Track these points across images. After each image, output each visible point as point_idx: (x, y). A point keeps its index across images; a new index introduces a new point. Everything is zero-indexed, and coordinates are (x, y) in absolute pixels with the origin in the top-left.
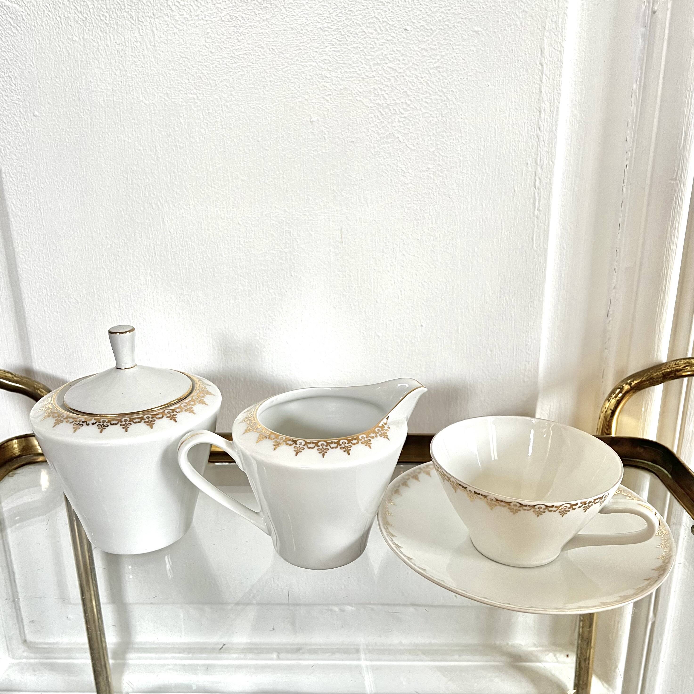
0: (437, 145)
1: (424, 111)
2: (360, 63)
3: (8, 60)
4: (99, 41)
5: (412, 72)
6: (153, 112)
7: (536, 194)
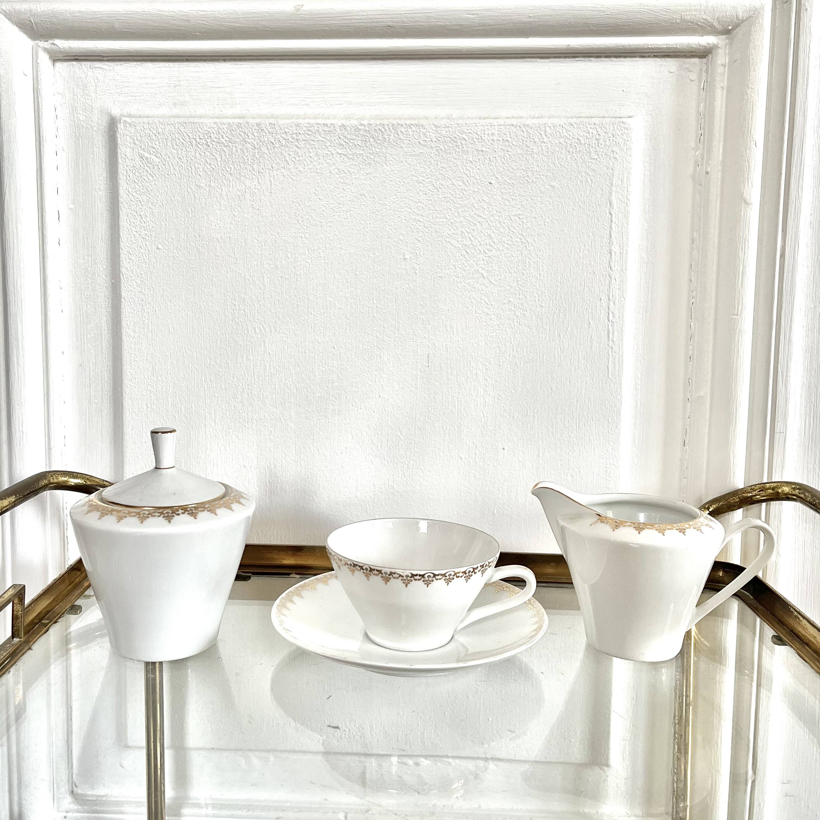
0: (517, 281)
1: (506, 251)
2: (449, 210)
3: (142, 201)
4: (223, 187)
5: (496, 218)
6: (264, 247)
7: (610, 326)
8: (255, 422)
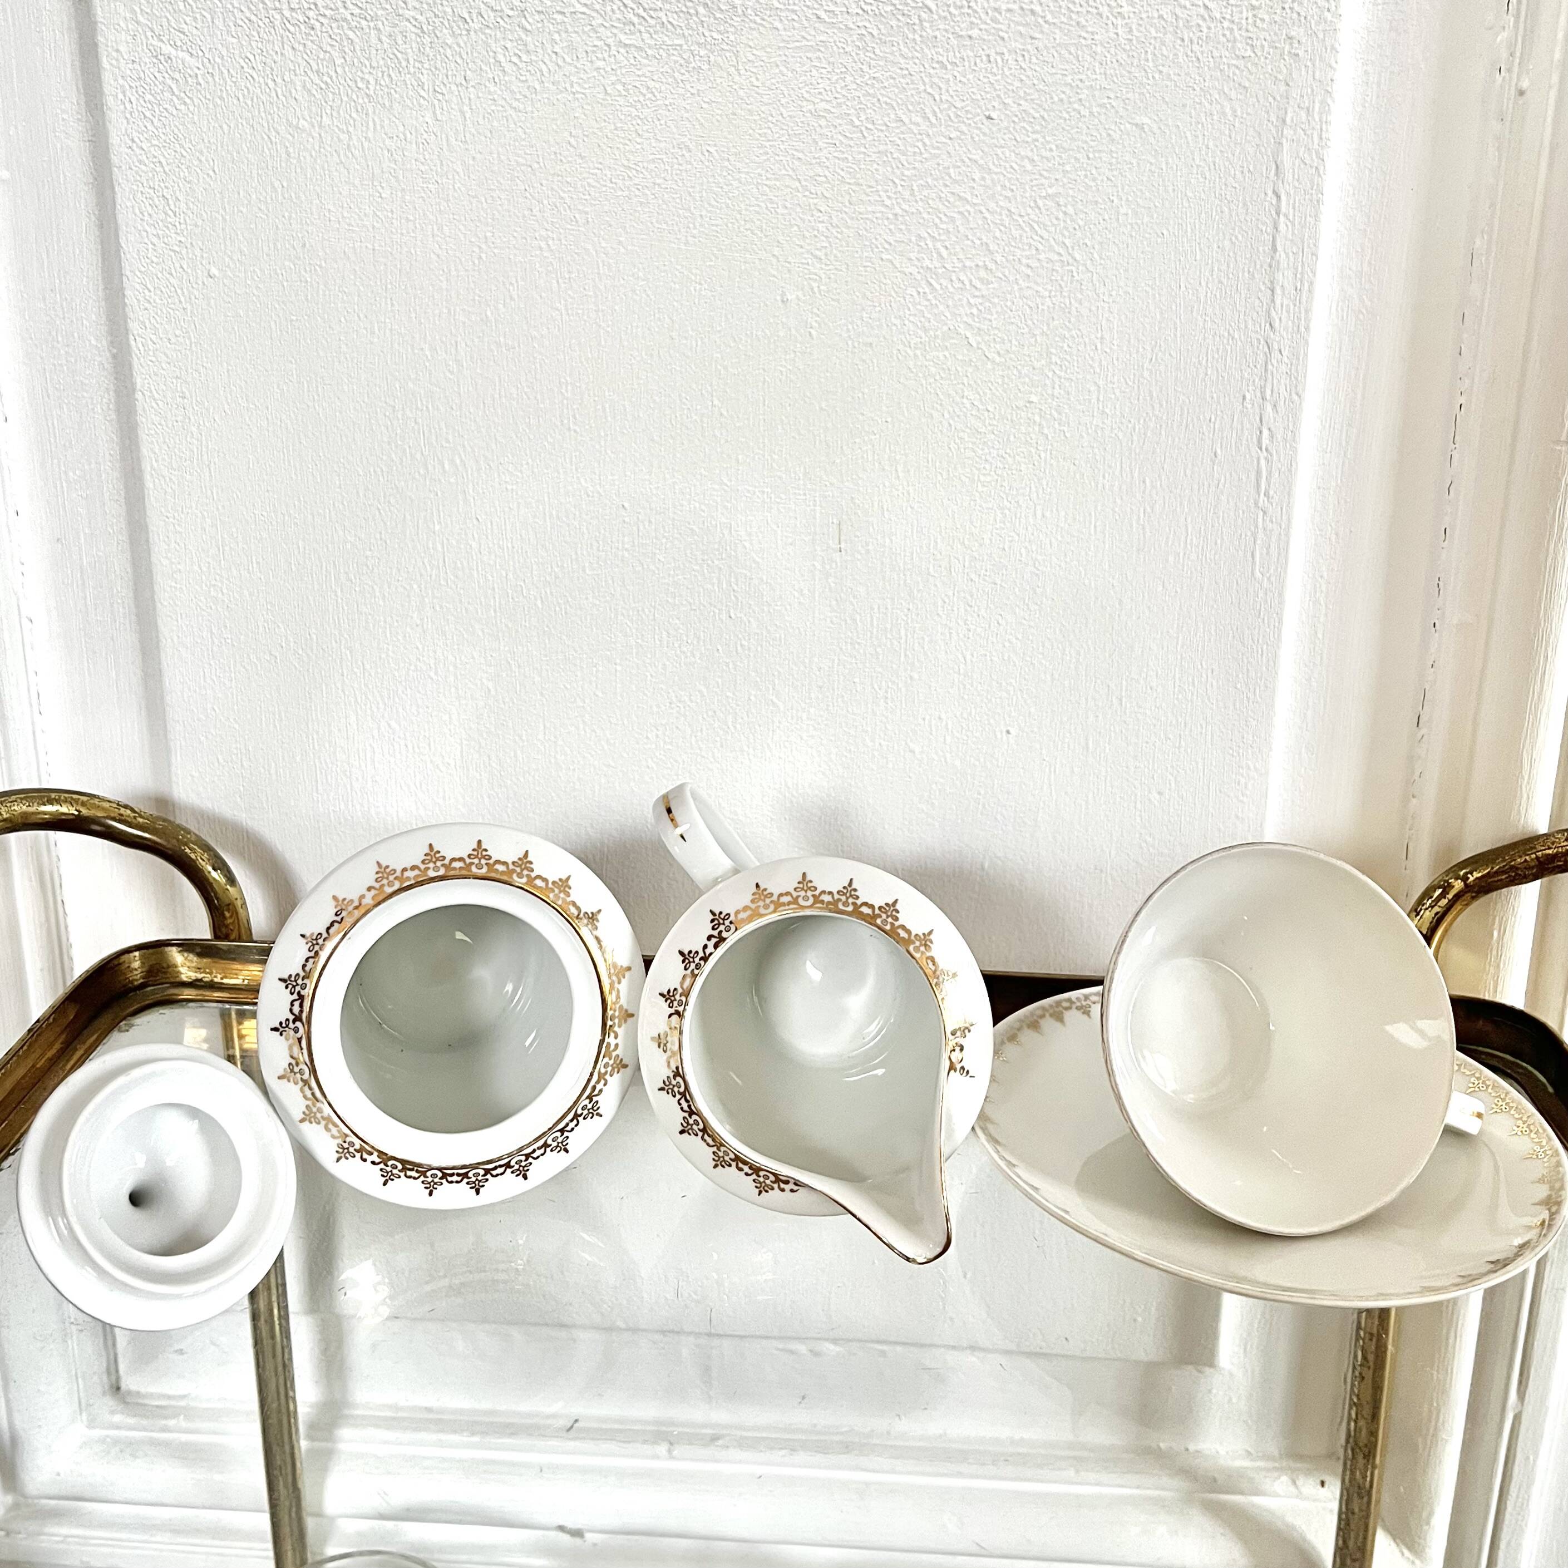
0: (1049, 354)
1: (1024, 284)
2: (891, 184)
3: (164, 163)
4: (351, 129)
5: (1001, 203)
6: (454, 273)
7: (1263, 462)
8: (451, 668)
